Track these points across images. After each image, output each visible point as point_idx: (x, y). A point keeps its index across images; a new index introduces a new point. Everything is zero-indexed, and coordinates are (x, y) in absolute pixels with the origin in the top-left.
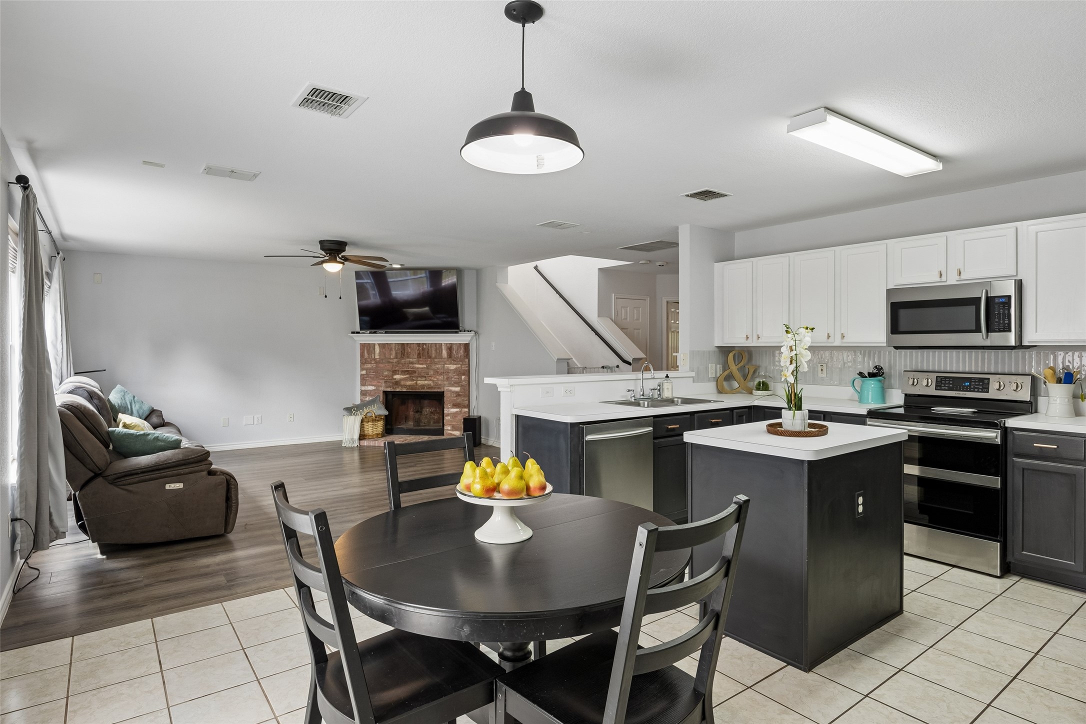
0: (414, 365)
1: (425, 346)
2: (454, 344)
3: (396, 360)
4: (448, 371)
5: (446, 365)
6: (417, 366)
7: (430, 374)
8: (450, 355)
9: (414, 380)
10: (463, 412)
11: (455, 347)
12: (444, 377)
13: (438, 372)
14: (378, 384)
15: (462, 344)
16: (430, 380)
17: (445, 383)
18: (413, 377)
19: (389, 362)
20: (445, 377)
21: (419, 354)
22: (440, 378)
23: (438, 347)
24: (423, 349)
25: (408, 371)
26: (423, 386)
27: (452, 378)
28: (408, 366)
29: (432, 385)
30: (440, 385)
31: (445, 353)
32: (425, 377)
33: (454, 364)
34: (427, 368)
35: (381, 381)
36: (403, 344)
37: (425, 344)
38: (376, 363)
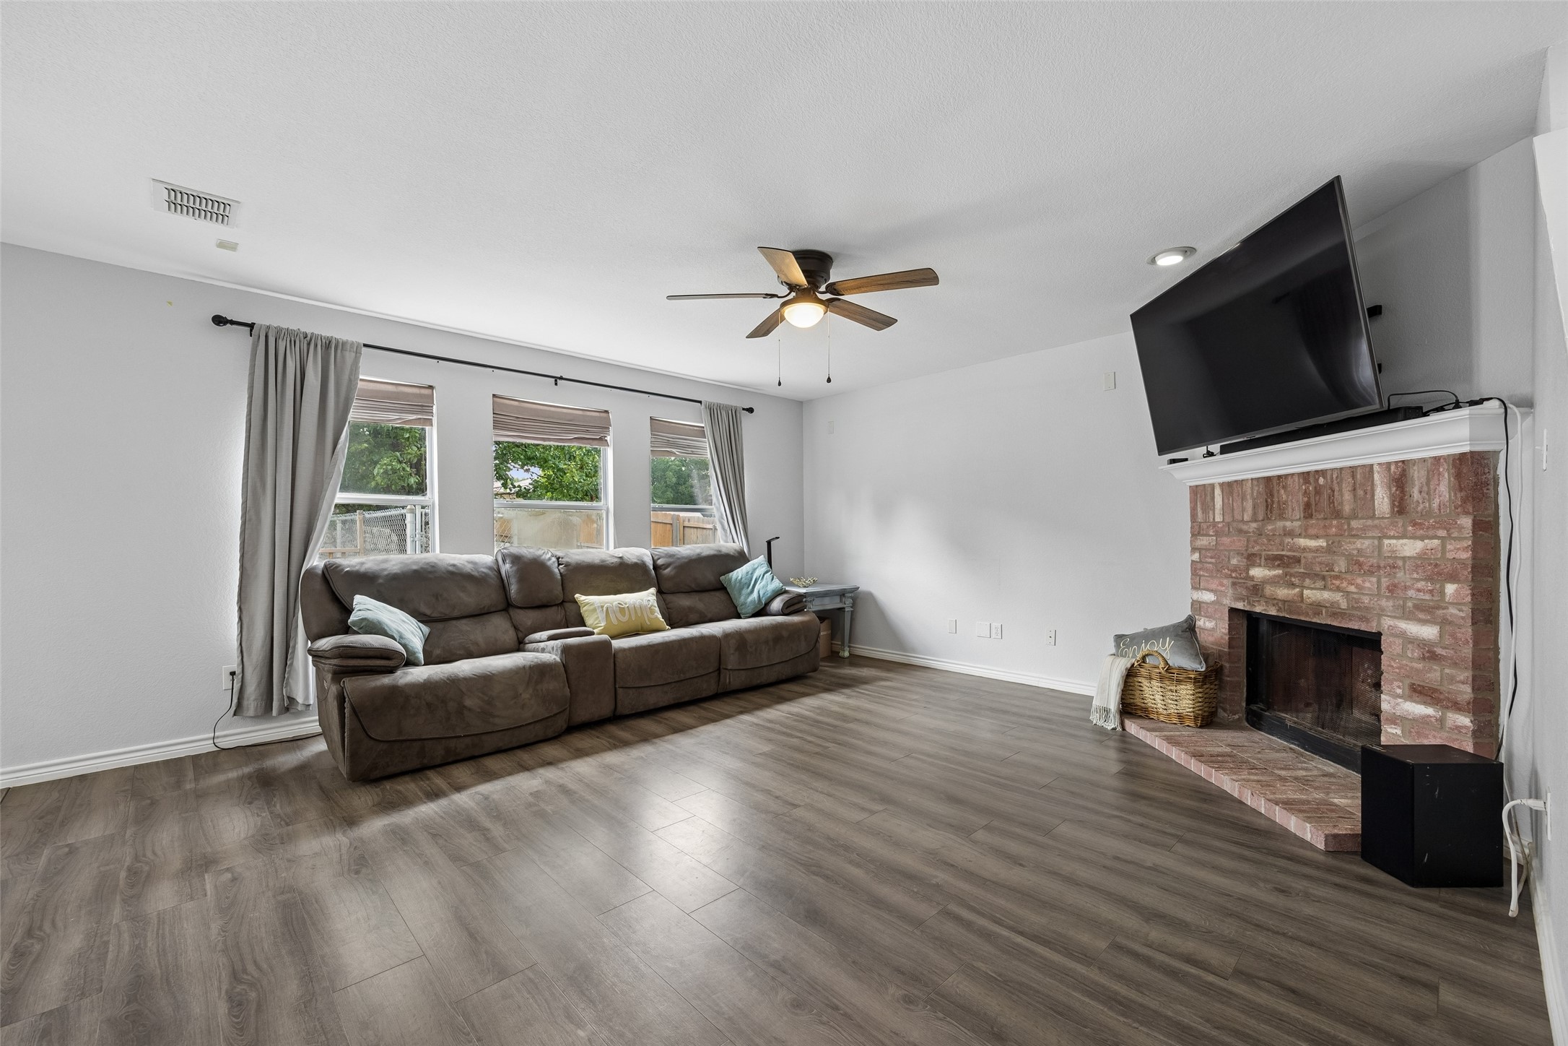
0: (1296, 540)
1: (1321, 481)
2: (1413, 462)
3: (1254, 525)
4: (1394, 564)
5: (1386, 542)
6: (1303, 542)
7: (1336, 569)
8: (1400, 506)
9: (1293, 585)
10: (1449, 723)
11: (1418, 475)
12: (1379, 582)
13: (1360, 565)
14: (1219, 588)
15: (1446, 458)
16: (1338, 589)
17: (1384, 603)
18: (1291, 575)
19: (1240, 531)
20: (1385, 582)
21: (1308, 506)
22: (1367, 585)
23: (1360, 476)
24: (1318, 491)
25: (1280, 558)
26: (1317, 607)
27: (1406, 588)
28: (1282, 543)
29: (1344, 605)
30: (1367, 608)
31: (1382, 499)
32: (1324, 578)
33: (1414, 537)
34: (1329, 550)
35: (1225, 581)
36: (1268, 480)
37: (1322, 473)
38: (1217, 534)
